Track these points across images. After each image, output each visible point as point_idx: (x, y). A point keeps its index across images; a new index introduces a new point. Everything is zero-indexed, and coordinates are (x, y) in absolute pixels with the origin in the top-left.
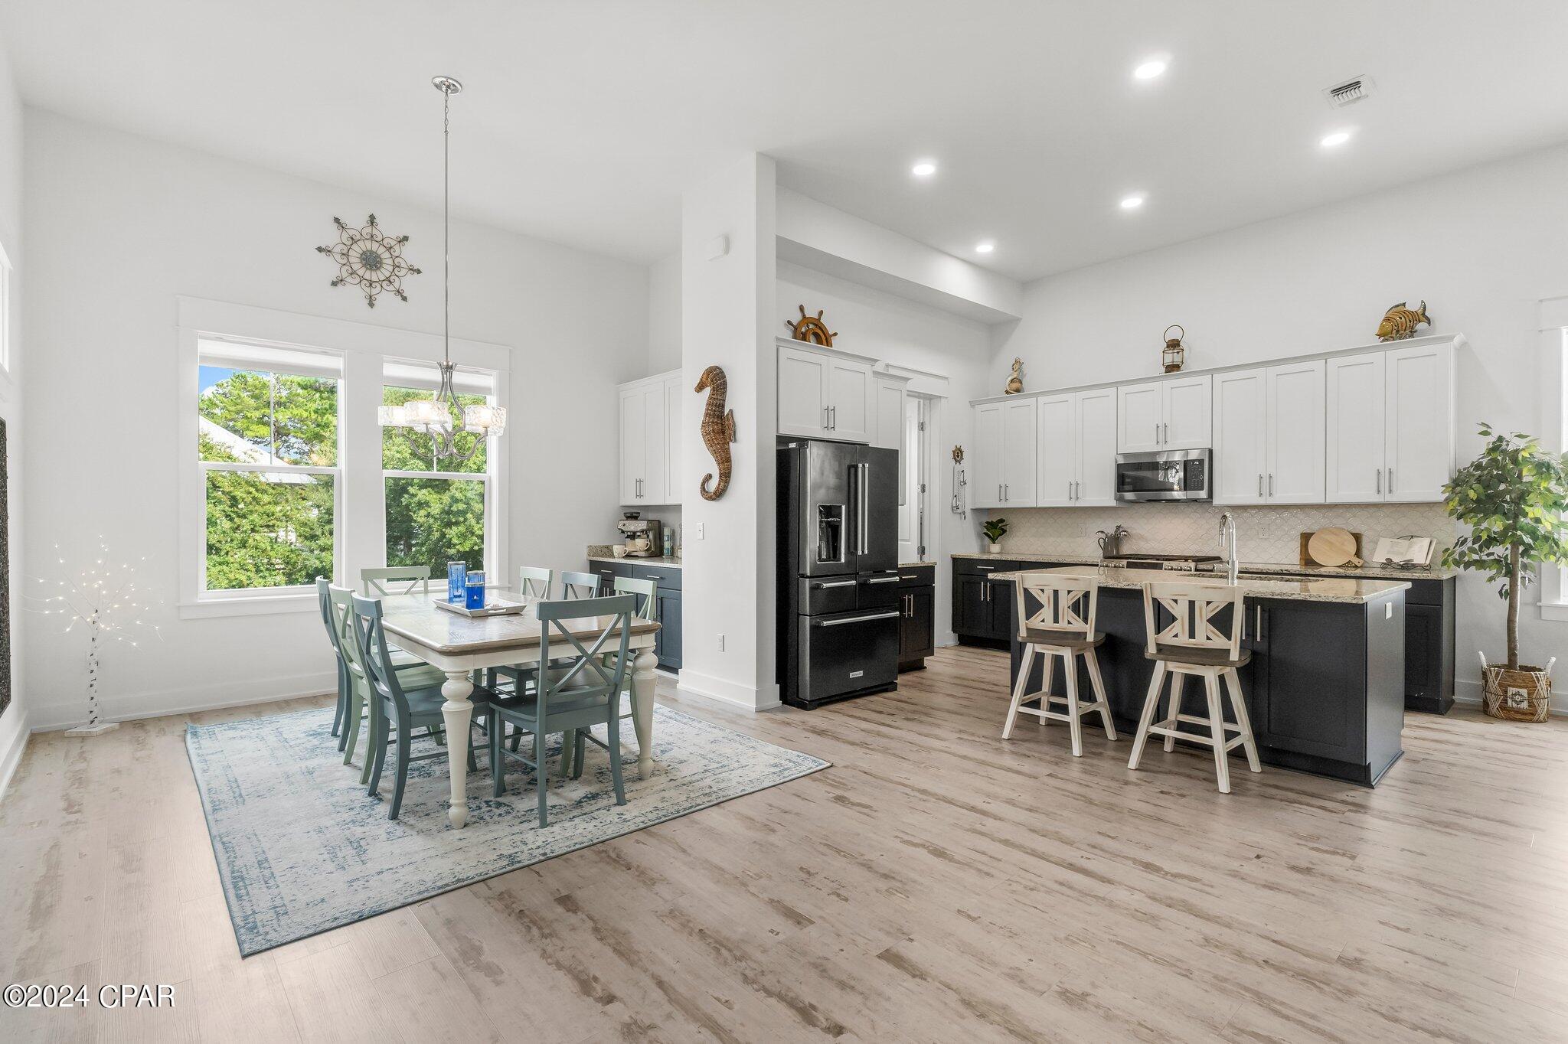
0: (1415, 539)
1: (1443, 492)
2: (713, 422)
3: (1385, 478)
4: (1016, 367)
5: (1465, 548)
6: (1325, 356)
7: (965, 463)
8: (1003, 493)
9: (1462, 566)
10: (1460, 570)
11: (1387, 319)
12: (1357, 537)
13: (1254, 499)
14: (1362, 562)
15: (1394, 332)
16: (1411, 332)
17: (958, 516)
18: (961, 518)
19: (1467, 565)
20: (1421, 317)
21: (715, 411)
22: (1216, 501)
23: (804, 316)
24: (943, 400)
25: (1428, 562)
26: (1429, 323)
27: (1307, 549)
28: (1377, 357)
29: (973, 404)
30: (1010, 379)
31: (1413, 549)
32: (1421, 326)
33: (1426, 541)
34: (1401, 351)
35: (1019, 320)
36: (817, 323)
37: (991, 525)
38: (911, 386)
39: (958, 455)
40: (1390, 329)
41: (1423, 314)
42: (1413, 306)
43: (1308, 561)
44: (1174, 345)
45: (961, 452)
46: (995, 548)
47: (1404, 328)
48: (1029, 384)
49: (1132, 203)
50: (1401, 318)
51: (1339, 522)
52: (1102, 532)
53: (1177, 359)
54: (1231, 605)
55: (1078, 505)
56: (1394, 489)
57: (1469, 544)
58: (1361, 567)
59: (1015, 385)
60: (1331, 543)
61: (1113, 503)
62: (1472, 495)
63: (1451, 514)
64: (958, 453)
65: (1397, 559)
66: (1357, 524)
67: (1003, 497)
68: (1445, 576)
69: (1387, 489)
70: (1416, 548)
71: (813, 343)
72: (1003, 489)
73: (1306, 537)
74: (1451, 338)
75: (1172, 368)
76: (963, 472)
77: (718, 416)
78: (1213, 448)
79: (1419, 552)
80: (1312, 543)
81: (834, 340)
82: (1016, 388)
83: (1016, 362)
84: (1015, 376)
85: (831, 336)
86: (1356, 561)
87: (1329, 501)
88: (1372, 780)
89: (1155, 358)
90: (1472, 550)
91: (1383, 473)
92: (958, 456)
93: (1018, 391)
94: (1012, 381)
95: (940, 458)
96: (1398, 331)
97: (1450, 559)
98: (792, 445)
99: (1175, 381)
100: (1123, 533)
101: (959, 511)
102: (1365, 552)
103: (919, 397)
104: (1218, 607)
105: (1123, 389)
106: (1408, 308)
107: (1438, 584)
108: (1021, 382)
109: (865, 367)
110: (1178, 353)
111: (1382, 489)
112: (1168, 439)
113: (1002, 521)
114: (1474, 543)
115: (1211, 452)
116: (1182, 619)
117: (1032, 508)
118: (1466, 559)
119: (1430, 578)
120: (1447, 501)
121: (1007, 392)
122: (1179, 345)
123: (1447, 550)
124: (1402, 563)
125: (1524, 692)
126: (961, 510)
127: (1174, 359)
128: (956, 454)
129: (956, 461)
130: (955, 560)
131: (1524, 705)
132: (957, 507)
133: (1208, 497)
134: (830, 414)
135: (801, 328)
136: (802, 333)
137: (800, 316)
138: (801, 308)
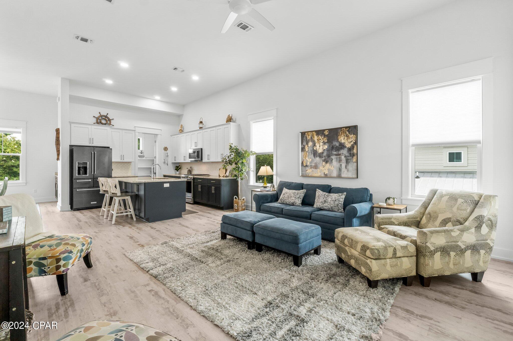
3: (222, 155)
4: (181, 126)
6: (216, 127)
7: (168, 151)
11: (227, 118)
13: (207, 161)
18: (167, 165)
22: (203, 161)
23: (101, 115)
24: (159, 135)
27: (219, 173)
28: (225, 126)
29: (171, 136)
35: (183, 115)
36: (106, 117)
37: (177, 167)
39: (166, 149)
43: (219, 176)
44: (201, 122)
45: (167, 148)
48: (185, 131)
49: (174, 89)
50: (229, 118)
60: (222, 171)
67: (175, 160)
72: (175, 158)
73: (220, 169)
75: (201, 128)
76: (167, 153)
80: (220, 171)
82: (181, 131)
84: (181, 129)
85: (111, 120)
86: (225, 175)
87: (216, 161)
88: (150, 221)
95: (159, 150)
105: (191, 133)
107: (220, 180)
109: (107, 128)
110: (202, 124)
112: (196, 146)
113: (180, 166)
115: (202, 149)
117: (180, 162)
121: (179, 133)
125: (236, 205)
126: (166, 163)
127: (201, 126)
128: (165, 149)
129: (165, 151)
130: (164, 175)
131: (237, 208)
132: (165, 162)
133: (201, 160)
134: (91, 140)
135: (99, 118)
136: (99, 119)
137: (99, 115)
138: (100, 113)
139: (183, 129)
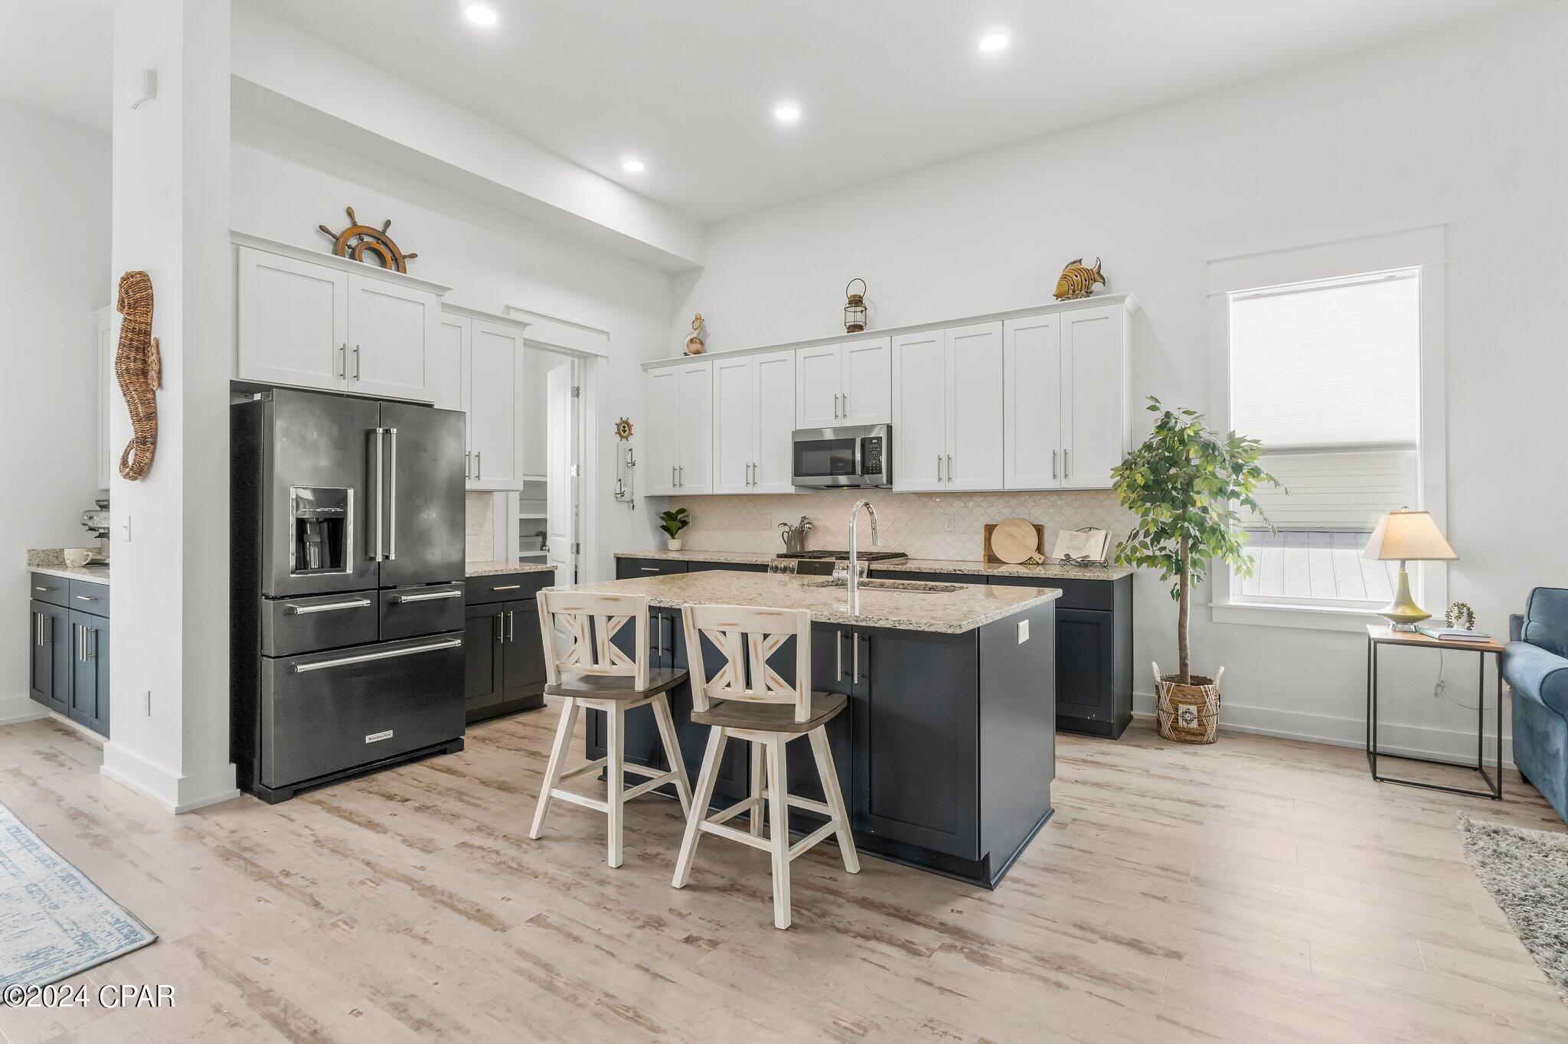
0: (1093, 532)
1: (1112, 477)
2: (128, 358)
3: (1061, 460)
4: (697, 324)
5: (1136, 543)
6: (1002, 316)
7: (634, 441)
8: (677, 478)
9: (1134, 563)
10: (1133, 568)
11: (1064, 277)
12: (1039, 529)
13: (932, 485)
14: (1043, 558)
15: (1071, 291)
16: (1087, 292)
17: (626, 505)
18: (630, 508)
19: (1140, 561)
20: (1096, 276)
21: (132, 340)
22: (897, 487)
23: (354, 224)
24: (599, 359)
25: (1103, 559)
26: (1104, 283)
27: (990, 544)
28: (1052, 318)
29: (645, 368)
30: (689, 338)
31: (1090, 543)
32: (1097, 287)
33: (1103, 533)
34: (1078, 312)
35: (702, 268)
36: (380, 237)
37: (669, 516)
38: (529, 334)
39: (624, 429)
40: (1066, 289)
41: (1099, 273)
42: (1088, 264)
43: (992, 559)
44: (856, 301)
45: (630, 427)
46: (674, 544)
47: (1080, 287)
48: (713, 345)
49: (787, 113)
50: (1077, 276)
51: (1021, 512)
52: (785, 524)
53: (859, 318)
54: (792, 640)
55: (756, 492)
56: (1070, 472)
57: (1141, 537)
58: (1043, 564)
59: (696, 346)
60: (1013, 537)
61: (791, 490)
62: (1140, 481)
63: (1123, 503)
64: (624, 427)
65: (1075, 555)
66: (1040, 513)
67: (677, 482)
68: (1116, 575)
69: (1063, 474)
70: (1092, 541)
71: (369, 261)
72: (677, 472)
73: (990, 529)
74: (1122, 299)
75: (855, 328)
76: (631, 450)
77: (137, 349)
78: (893, 425)
79: (1094, 548)
80: (996, 536)
81: (409, 264)
82: (698, 347)
83: (697, 319)
84: (695, 335)
85: (405, 257)
86: (1037, 557)
87: (1008, 487)
88: (992, 874)
89: (837, 317)
90: (1144, 545)
91: (1058, 455)
92: (624, 431)
93: (697, 352)
94: (692, 341)
95: (596, 431)
96: (1074, 291)
97: (1123, 555)
98: (257, 397)
99: (858, 343)
100: (808, 526)
101: (624, 499)
102: (1047, 547)
103: (571, 355)
104: (777, 641)
105: (802, 352)
106: (1086, 265)
107: (1108, 585)
108: (702, 343)
109: (428, 297)
110: (862, 311)
111: (1058, 473)
112: (847, 413)
113: (682, 511)
114: (1145, 537)
115: (889, 428)
116: (734, 659)
117: (709, 495)
118: (1138, 555)
119: (1101, 578)
120: (1116, 486)
121: (686, 354)
122: (861, 302)
123: (1120, 544)
124: (1079, 560)
125: (1194, 709)
126: (627, 497)
127: (857, 317)
128: (621, 428)
129: (622, 437)
130: (619, 560)
131: (1194, 725)
132: (622, 494)
133: (887, 482)
134: (349, 356)
135: (347, 239)
136: (349, 247)
137: (347, 224)
138: (350, 213)
139: (706, 335)
